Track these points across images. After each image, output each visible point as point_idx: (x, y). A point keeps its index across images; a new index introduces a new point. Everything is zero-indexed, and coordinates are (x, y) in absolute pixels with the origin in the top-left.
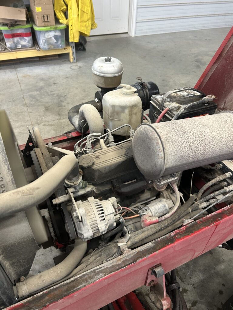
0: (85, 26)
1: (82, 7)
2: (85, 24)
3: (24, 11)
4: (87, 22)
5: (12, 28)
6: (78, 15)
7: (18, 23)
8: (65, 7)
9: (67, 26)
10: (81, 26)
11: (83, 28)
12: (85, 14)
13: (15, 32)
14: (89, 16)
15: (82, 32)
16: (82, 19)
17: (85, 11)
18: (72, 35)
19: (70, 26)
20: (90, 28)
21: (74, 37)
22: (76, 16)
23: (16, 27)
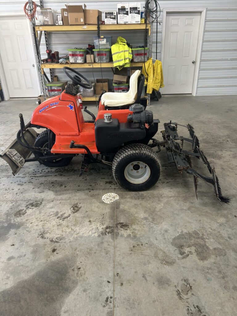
0: (157, 85)
1: (156, 76)
2: (156, 84)
3: (126, 77)
4: (158, 84)
5: (119, 85)
6: (153, 80)
7: (122, 83)
8: (147, 76)
9: (147, 85)
10: (154, 85)
11: (155, 86)
12: (157, 80)
13: (120, 87)
14: (160, 81)
15: (154, 88)
16: (155, 82)
17: (158, 78)
18: (148, 90)
19: (148, 85)
20: (159, 87)
21: (149, 91)
22: (152, 80)
23: (121, 85)
